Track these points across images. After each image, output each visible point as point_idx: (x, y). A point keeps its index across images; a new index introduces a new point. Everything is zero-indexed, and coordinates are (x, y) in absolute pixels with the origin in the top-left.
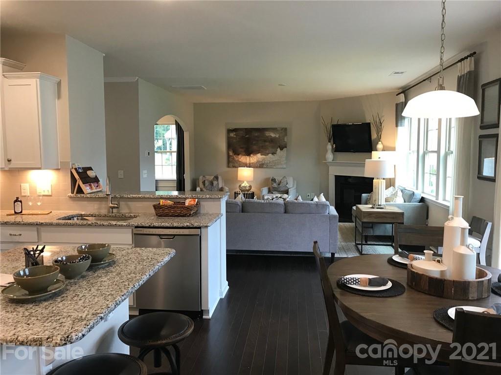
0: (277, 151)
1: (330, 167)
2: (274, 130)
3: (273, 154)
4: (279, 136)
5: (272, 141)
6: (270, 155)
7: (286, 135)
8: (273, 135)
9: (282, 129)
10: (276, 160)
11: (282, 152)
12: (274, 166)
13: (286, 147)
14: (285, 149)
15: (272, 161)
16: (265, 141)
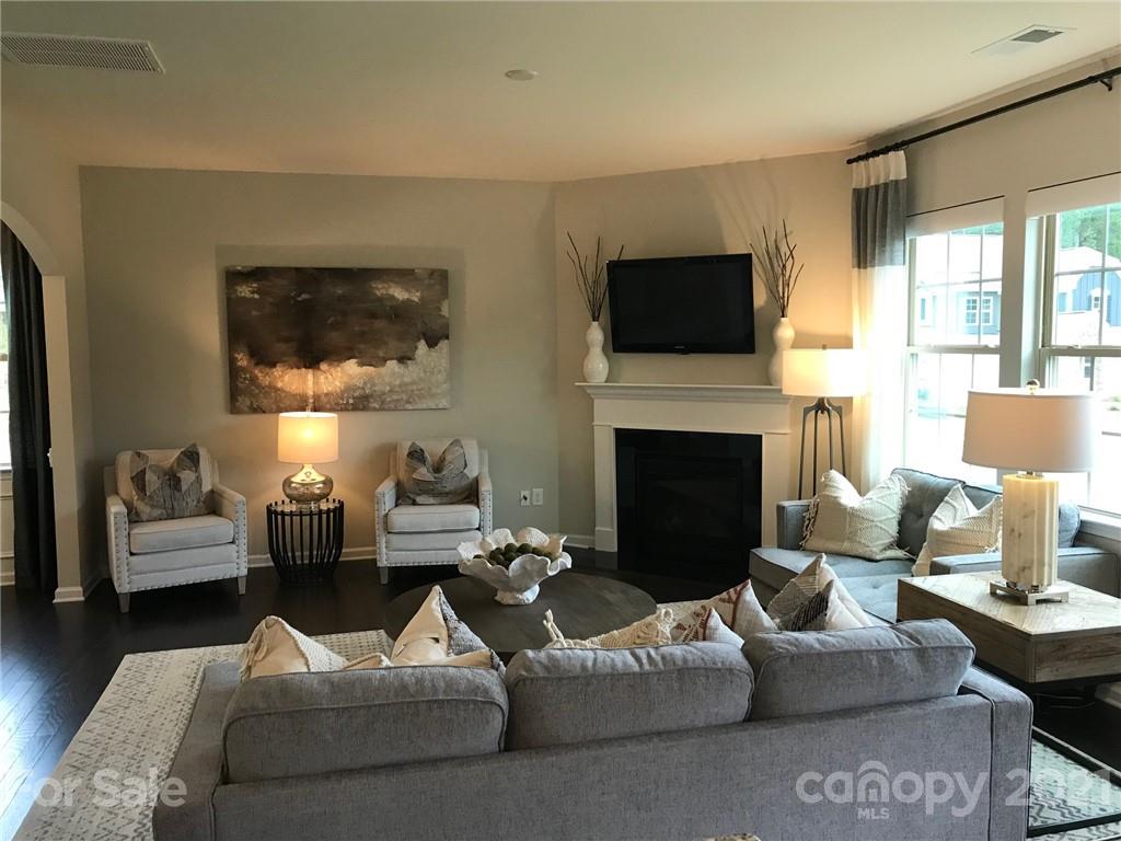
0: (416, 348)
1: (597, 403)
2: (404, 275)
3: (402, 360)
4: (422, 299)
5: (398, 314)
6: (392, 364)
7: (445, 294)
8: (399, 294)
9: (432, 273)
10: (413, 383)
11: (434, 353)
12: (408, 402)
13: (447, 338)
14: (443, 344)
15: (400, 386)
16: (373, 316)
